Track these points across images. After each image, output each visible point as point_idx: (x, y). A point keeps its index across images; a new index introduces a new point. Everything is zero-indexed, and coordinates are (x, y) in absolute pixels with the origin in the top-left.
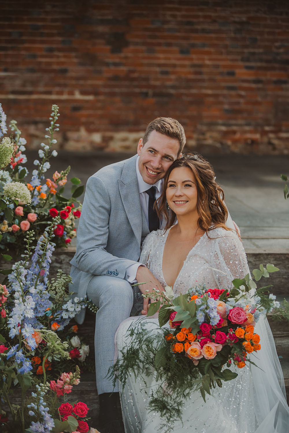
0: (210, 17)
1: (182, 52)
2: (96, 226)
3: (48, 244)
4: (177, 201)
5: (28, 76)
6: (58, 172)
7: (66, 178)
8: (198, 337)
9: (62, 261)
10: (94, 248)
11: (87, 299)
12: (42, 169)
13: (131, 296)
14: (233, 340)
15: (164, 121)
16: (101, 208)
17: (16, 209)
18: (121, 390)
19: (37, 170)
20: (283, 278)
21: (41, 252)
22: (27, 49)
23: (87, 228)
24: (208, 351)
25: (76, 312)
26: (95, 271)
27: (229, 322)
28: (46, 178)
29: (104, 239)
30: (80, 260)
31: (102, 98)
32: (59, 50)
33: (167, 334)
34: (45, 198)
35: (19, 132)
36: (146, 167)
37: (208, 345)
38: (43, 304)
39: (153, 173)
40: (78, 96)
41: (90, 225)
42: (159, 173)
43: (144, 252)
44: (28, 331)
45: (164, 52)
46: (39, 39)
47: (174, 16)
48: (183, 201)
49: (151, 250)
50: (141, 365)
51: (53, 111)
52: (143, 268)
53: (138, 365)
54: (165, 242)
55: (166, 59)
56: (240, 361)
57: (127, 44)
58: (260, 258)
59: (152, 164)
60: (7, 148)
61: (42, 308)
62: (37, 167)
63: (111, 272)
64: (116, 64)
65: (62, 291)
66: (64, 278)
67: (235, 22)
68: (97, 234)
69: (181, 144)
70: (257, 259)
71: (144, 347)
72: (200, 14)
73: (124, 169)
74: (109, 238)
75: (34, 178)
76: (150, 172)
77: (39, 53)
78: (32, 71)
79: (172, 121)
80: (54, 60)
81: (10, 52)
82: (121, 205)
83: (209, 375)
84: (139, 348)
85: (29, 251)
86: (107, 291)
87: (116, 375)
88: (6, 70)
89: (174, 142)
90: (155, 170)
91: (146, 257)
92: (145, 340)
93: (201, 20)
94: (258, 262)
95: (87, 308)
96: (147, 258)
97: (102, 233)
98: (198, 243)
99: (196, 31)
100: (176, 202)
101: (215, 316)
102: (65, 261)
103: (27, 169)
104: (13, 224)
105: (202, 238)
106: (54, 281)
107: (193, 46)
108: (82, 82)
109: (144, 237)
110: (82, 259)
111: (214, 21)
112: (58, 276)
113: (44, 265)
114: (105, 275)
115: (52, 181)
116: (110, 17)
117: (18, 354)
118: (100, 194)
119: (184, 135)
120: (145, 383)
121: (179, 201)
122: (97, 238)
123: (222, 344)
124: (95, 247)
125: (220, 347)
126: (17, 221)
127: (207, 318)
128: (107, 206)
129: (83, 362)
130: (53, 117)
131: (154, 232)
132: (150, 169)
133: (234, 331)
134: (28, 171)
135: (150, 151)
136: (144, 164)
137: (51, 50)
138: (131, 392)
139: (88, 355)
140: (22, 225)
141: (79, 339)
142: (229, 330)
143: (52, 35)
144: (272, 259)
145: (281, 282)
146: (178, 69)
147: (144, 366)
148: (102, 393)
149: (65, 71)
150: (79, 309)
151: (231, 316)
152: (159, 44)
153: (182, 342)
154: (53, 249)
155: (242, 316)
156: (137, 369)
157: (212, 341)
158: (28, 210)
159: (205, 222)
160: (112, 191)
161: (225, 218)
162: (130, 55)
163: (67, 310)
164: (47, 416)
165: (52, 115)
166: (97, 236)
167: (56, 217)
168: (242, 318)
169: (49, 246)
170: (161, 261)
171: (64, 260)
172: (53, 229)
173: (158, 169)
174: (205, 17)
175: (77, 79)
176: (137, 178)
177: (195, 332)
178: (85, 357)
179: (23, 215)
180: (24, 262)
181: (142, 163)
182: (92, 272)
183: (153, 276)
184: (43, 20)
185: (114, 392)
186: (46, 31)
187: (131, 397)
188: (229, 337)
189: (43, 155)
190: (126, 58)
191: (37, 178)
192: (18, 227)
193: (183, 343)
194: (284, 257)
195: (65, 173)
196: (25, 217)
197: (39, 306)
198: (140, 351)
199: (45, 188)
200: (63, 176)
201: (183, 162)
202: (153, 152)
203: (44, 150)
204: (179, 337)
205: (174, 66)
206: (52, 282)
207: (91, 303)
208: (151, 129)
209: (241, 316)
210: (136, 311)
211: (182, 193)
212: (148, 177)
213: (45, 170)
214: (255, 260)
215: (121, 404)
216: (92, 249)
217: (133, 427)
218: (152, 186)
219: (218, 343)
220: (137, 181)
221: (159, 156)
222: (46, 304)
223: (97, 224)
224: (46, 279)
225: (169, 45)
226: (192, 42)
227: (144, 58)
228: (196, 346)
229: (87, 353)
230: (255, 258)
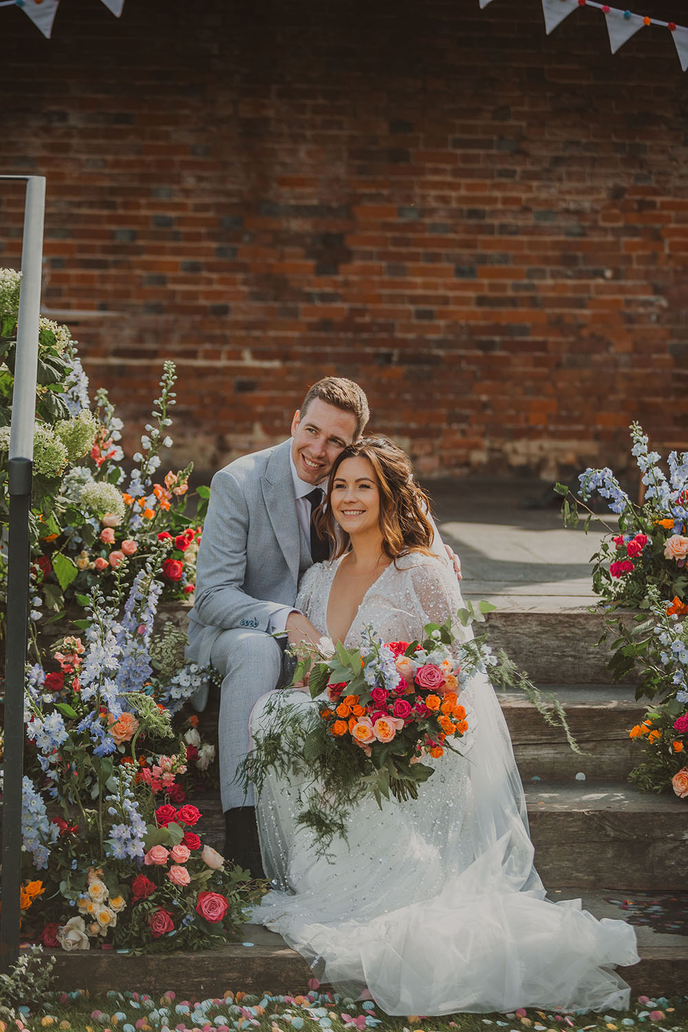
0: (517, 201)
1: (460, 272)
2: (226, 550)
3: (152, 582)
4: (347, 511)
5: (149, 319)
6: (173, 473)
7: (186, 482)
8: (369, 710)
9: (178, 622)
10: (223, 585)
11: (211, 667)
12: (147, 467)
13: (277, 660)
14: (422, 714)
15: (333, 383)
16: (233, 522)
17: (103, 532)
18: (256, 804)
19: (140, 470)
20: (554, 655)
21: (141, 596)
22: (147, 266)
23: (213, 554)
24: (383, 729)
25: (193, 687)
26: (223, 621)
27: (417, 687)
28: (153, 483)
29: (239, 572)
30: (201, 604)
31: (297, 364)
32: (211, 268)
33: (323, 707)
34: (152, 517)
35: (111, 408)
36: (303, 455)
37: (381, 719)
38: (139, 671)
39: (313, 465)
40: (248, 361)
41: (216, 548)
42: (322, 466)
43: (302, 595)
44: (110, 690)
45: (423, 272)
46: (170, 244)
47: (444, 200)
48: (357, 511)
49: (311, 593)
50: (285, 757)
51: (166, 372)
52: (297, 615)
53: (281, 759)
54: (332, 579)
55: (426, 286)
56: (435, 747)
57: (348, 256)
58: (513, 620)
59: (310, 449)
60: (86, 426)
61: (138, 678)
62: (139, 466)
63: (247, 622)
64: (324, 297)
65: (172, 656)
66: (175, 636)
67: (567, 211)
68: (227, 563)
69: (359, 420)
70: (509, 623)
71: (289, 729)
72: (497, 194)
73: (270, 461)
74: (247, 570)
75: (134, 483)
76: (307, 462)
77: (169, 274)
78: (158, 309)
79: (348, 384)
80: (201, 288)
81: (113, 272)
82: (266, 518)
83: (387, 770)
84: (282, 732)
85: (120, 590)
86: (238, 648)
87: (248, 776)
88: (103, 307)
89: (348, 417)
90: (316, 460)
91: (304, 603)
92: (290, 720)
93: (499, 206)
94: (511, 627)
95: (210, 680)
96: (306, 605)
97: (236, 561)
98: (381, 578)
99: (490, 230)
100: (346, 513)
101: (391, 675)
102: (183, 622)
103: (124, 470)
104: (97, 557)
105: (387, 569)
106: (158, 640)
107: (483, 259)
108: (256, 333)
109: (302, 571)
110: (204, 603)
111: (526, 210)
112: (166, 631)
113: (145, 617)
114: (238, 627)
115: (163, 487)
116: (315, 202)
117: (95, 725)
118: (232, 499)
119: (366, 406)
120: (289, 780)
121: (350, 511)
122: (228, 569)
123: (404, 719)
124: (225, 583)
125: (401, 723)
126: (104, 552)
127: (380, 678)
128: (243, 518)
129: (205, 771)
130: (164, 381)
131: (318, 564)
132: (307, 458)
133: (424, 700)
134: (125, 474)
135: (309, 429)
136: (299, 450)
137: (195, 268)
138: (272, 805)
139: (213, 761)
140: (111, 557)
141: (198, 733)
142: (416, 698)
143: (197, 237)
144: (535, 623)
145: (551, 663)
146: (452, 308)
147: (289, 760)
148: (229, 809)
149: (224, 310)
150: (198, 683)
151: (419, 677)
152: (415, 257)
153: (345, 719)
154: (160, 592)
155: (436, 676)
156: (280, 766)
157: (389, 714)
158: (123, 535)
159: (392, 545)
160: (251, 495)
161: (431, 540)
162: (354, 278)
163: (179, 686)
164: (136, 816)
165: (164, 378)
166: (228, 565)
167: (165, 539)
168: (437, 680)
169: (153, 587)
170: (325, 608)
171: (182, 619)
172: (159, 559)
173: (319, 458)
174: (506, 201)
175: (248, 326)
176: (291, 474)
177: (364, 702)
178: (208, 763)
179: (114, 542)
180: (112, 608)
181: (296, 448)
182: (218, 623)
183: (314, 628)
184: (181, 207)
185: (246, 805)
186: (184, 229)
187: (272, 813)
188: (416, 709)
189: (150, 444)
190: (347, 284)
191: (139, 483)
192: (105, 562)
193: (347, 720)
194: (556, 619)
195: (184, 475)
196: (117, 546)
197: (133, 675)
198: (282, 736)
199: (152, 500)
200: (180, 478)
201: (360, 449)
202: (314, 432)
203: (150, 437)
204: (340, 711)
205: (445, 300)
206: (156, 641)
207: (217, 672)
208: (313, 396)
209: (434, 677)
210: (284, 682)
211: (355, 498)
212: (306, 471)
213: (152, 470)
214: (505, 624)
215: (257, 825)
216: (220, 587)
217: (277, 861)
218: (315, 487)
219: (399, 718)
220: (292, 479)
221: (322, 438)
222: (144, 672)
223: (228, 546)
224: (147, 639)
225: (434, 258)
226: (479, 251)
227: (383, 285)
228: (364, 722)
229: (212, 757)
230: (505, 621)
